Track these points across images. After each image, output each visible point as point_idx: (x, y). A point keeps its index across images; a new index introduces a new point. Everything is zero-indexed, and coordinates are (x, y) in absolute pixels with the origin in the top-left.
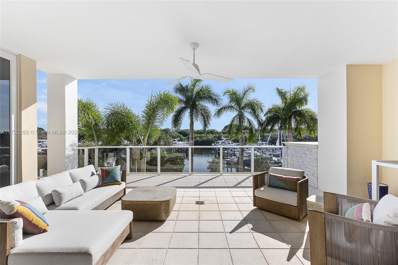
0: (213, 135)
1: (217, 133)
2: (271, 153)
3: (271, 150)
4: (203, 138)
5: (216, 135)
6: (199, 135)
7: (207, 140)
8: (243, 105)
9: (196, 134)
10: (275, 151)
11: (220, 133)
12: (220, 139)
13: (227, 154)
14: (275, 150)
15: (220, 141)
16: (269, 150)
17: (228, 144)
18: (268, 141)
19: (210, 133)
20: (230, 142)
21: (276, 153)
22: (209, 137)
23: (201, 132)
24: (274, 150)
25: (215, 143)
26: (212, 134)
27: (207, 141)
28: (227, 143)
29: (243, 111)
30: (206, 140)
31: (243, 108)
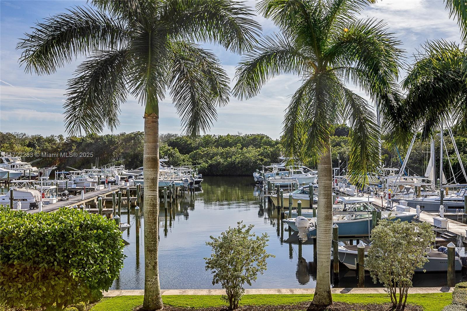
0: (258, 149)
1: (269, 143)
2: (411, 197)
3: (411, 190)
4: (231, 157)
5: (265, 148)
6: (221, 150)
7: (241, 162)
8: (330, 43)
9: (216, 146)
10: (421, 193)
11: (277, 143)
12: (274, 158)
13: (290, 204)
14: (422, 189)
15: (276, 166)
16: (408, 189)
17: (294, 173)
18: (404, 166)
19: (252, 144)
20: (301, 170)
21: (426, 200)
22: (247, 155)
23: (228, 141)
24: (419, 189)
25: (263, 172)
26: (255, 146)
27: (241, 166)
28: (292, 170)
29: (330, 66)
30: (238, 163)
31: (331, 56)
